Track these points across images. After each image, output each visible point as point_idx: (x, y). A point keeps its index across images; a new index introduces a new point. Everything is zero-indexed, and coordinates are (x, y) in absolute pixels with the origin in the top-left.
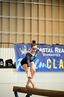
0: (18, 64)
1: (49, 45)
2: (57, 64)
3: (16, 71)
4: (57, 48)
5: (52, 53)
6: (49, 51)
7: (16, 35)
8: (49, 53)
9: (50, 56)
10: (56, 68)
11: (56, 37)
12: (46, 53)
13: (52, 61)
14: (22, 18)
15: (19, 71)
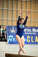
0: (8, 39)
1: (28, 27)
2: (34, 39)
3: (7, 43)
4: (34, 29)
5: (31, 32)
6: (29, 31)
7: (7, 20)
8: (29, 32)
9: (29, 34)
10: (33, 42)
11: (33, 22)
12: (26, 32)
13: (31, 37)
14: (11, 9)
15: (9, 43)
